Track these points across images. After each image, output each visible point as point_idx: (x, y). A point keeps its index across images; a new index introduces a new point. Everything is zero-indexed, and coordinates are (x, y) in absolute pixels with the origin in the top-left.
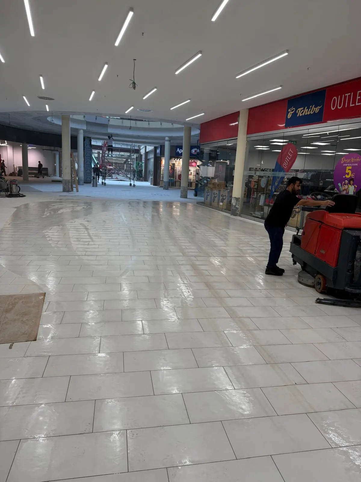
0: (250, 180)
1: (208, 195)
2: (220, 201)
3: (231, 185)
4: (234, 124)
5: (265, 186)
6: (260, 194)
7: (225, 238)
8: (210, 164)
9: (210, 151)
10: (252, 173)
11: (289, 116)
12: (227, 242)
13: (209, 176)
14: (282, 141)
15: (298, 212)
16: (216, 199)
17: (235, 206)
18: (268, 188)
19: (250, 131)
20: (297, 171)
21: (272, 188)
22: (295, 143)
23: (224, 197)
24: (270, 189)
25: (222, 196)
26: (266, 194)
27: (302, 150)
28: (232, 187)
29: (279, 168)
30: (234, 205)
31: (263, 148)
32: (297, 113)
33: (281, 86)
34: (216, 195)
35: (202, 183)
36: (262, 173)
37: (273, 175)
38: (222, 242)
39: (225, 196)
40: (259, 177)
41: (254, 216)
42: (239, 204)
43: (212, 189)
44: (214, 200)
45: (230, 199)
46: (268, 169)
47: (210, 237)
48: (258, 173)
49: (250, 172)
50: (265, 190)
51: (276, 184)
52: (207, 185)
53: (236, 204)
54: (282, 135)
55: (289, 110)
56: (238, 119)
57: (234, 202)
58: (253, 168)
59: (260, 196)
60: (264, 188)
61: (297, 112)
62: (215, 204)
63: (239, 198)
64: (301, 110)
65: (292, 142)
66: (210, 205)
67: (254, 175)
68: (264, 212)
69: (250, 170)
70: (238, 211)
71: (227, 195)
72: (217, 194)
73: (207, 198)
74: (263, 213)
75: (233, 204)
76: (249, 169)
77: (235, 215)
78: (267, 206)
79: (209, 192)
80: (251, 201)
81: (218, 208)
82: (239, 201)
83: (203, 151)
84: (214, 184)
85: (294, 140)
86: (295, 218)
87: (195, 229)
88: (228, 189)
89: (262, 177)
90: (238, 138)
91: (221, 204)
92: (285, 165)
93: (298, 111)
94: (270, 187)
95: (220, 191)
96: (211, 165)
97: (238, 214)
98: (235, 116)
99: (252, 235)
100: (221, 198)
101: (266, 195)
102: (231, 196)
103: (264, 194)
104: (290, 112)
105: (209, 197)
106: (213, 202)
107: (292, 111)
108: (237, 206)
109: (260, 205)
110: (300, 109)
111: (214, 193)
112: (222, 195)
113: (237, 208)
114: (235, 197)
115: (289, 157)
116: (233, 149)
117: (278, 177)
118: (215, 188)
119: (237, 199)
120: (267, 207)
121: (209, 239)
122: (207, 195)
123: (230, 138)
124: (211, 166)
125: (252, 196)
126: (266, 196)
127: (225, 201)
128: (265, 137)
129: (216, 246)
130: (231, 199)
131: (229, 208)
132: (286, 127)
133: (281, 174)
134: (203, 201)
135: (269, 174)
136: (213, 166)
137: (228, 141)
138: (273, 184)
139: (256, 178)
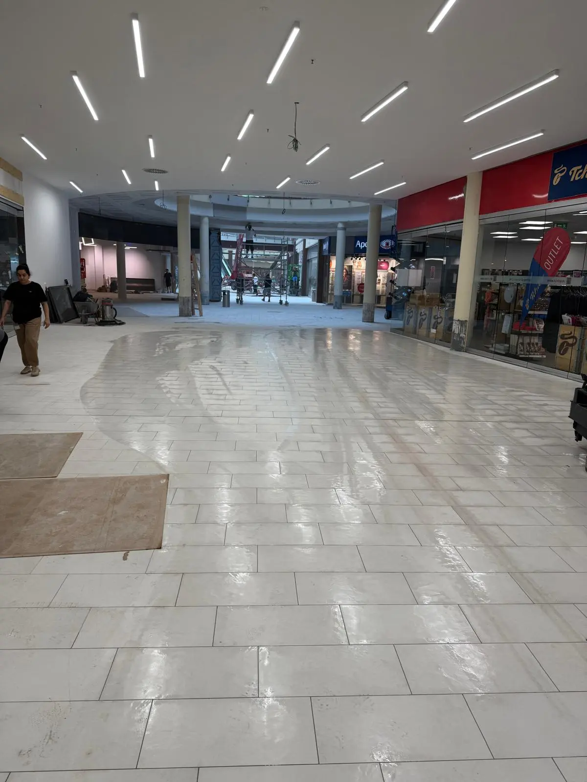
0: (483, 289)
1: (411, 317)
2: (431, 326)
3: (452, 300)
4: (457, 197)
5: (513, 301)
6: (503, 314)
7: (440, 387)
8: (413, 265)
9: (412, 243)
10: (488, 278)
11: (556, 181)
12: (447, 397)
13: (410, 285)
14: (543, 223)
15: (572, 345)
17: (459, 334)
18: (518, 304)
19: (484, 209)
20: (570, 273)
21: (524, 304)
22: (564, 226)
23: (439, 320)
24: (521, 305)
25: (434, 318)
26: (515, 313)
27: (576, 237)
28: (454, 303)
29: (537, 269)
30: (457, 333)
31: (508, 235)
32: (570, 175)
33: (542, 131)
34: (424, 317)
35: (399, 297)
36: (506, 279)
37: (526, 282)
38: (440, 397)
39: (441, 317)
40: (501, 284)
41: (491, 352)
42: (466, 330)
43: (417, 308)
44: (421, 325)
45: (450, 322)
46: (514, 271)
47: (418, 387)
48: (500, 279)
49: (483, 277)
50: (512, 306)
51: (533, 296)
52: (409, 301)
53: (461, 331)
54: (543, 213)
55: (556, 171)
56: (464, 188)
57: (456, 328)
58: (488, 270)
59: (503, 317)
60: (510, 304)
61: (570, 173)
62: (423, 332)
63: (466, 321)
64: (578, 170)
65: (560, 224)
66: (414, 334)
67: (493, 282)
68: (511, 344)
69: (483, 274)
70: (464, 343)
71: (443, 316)
72: (425, 314)
73: (409, 321)
74: (508, 345)
75: (454, 331)
76: (481, 273)
77: (459, 349)
78: (515, 333)
79: (412, 311)
80: (485, 326)
81: (427, 338)
82: (466, 326)
83: (401, 243)
84: (422, 298)
85: (563, 220)
86: (567, 356)
87: (390, 373)
88: (445, 306)
89: (507, 285)
90: (464, 220)
91: (433, 331)
92: (548, 264)
93: (573, 172)
94: (521, 303)
95: (431, 310)
96: (414, 267)
97: (463, 348)
98: (459, 184)
99: (492, 385)
100: (433, 321)
101: (514, 315)
102: (451, 319)
103: (509, 313)
104: (556, 174)
105: (412, 321)
106: (420, 328)
107: (561, 172)
108: (462, 335)
109: (503, 332)
110: (575, 169)
111: (421, 313)
112: (436, 316)
113: (461, 338)
114: (458, 320)
115: (556, 250)
116: (456, 240)
117: (536, 285)
118: (423, 304)
119: (462, 323)
120: (516, 337)
121: (417, 391)
122: (409, 316)
123: (450, 221)
124: (413, 269)
125: (486, 317)
126: (513, 317)
127: (441, 326)
128: (512, 218)
129: (429, 403)
130: (452, 323)
131: (447, 338)
132: (550, 200)
133: (540, 280)
134: (401, 327)
135: (516, 279)
136: (417, 268)
137: (447, 226)
138: (527, 296)
139: (495, 287)
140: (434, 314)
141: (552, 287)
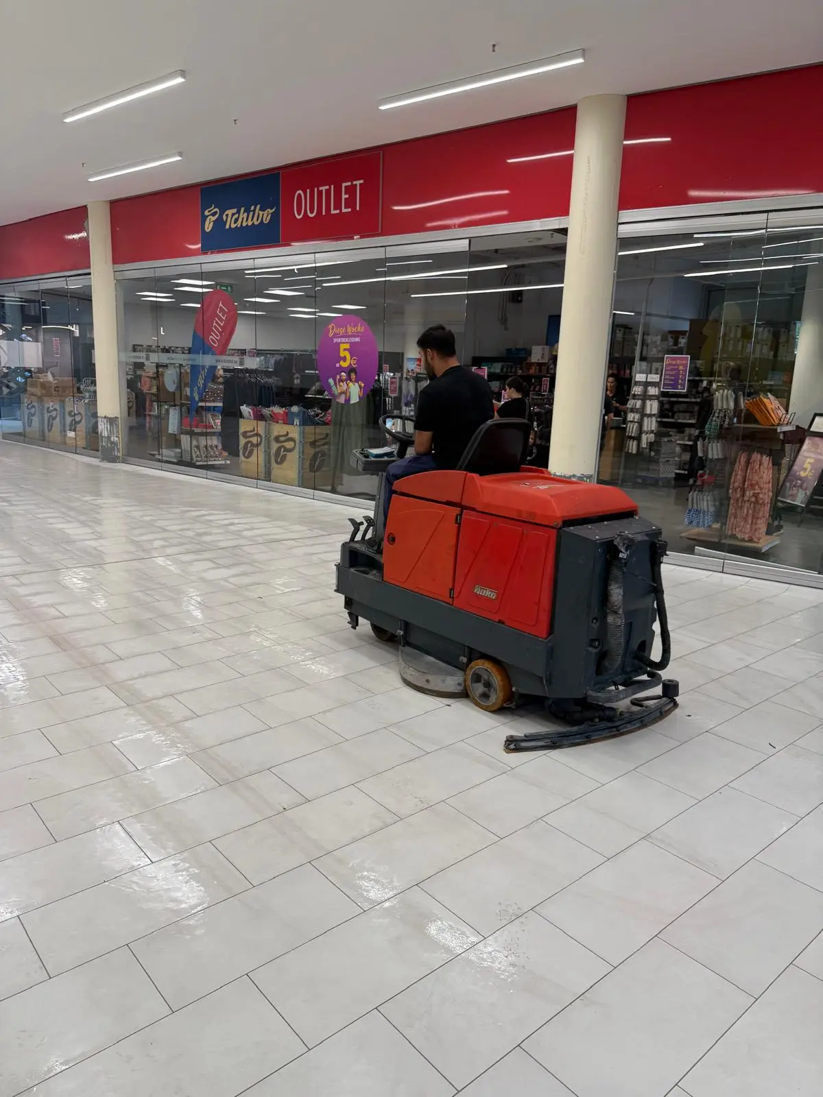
0: (139, 373)
1: (33, 415)
2: (68, 428)
3: (92, 388)
4: (76, 236)
5: (177, 387)
6: (166, 407)
7: (91, 518)
8: (28, 336)
9: (21, 302)
10: (141, 357)
11: (209, 226)
12: (99, 529)
13: (27, 365)
14: (199, 283)
15: (258, 445)
16: (57, 422)
17: (109, 438)
18: (184, 393)
19: (119, 257)
20: (243, 352)
21: (192, 392)
22: (229, 288)
23: (78, 418)
24: (189, 394)
25: (70, 414)
26: (182, 405)
27: (247, 305)
28: (95, 392)
29: (200, 345)
30: (106, 435)
31: (156, 297)
32: (225, 220)
33: (180, 154)
34: (54, 413)
35: (12, 384)
36: (164, 358)
37: (190, 363)
38: (88, 530)
39: (79, 413)
40: (158, 366)
41: (159, 461)
42: (118, 432)
43: (40, 399)
44: (50, 427)
45: (93, 421)
46: (177, 348)
47: (51, 521)
48: (155, 358)
49: (135, 354)
50: (178, 396)
51: (201, 382)
52: (26, 390)
53: (111, 432)
54: (197, 269)
55: (206, 213)
56: (86, 224)
57: (103, 428)
58: (142, 346)
59: (167, 411)
60: (174, 393)
61: (224, 217)
62: (55, 433)
63: (116, 418)
64: (233, 215)
65: (223, 286)
66: (43, 440)
67: (147, 363)
68: (183, 448)
69: (134, 350)
70: (118, 450)
71: (83, 412)
72: (55, 410)
73: (31, 420)
74: (179, 450)
75: (101, 434)
76: (131, 348)
77: (114, 460)
78: (186, 433)
79: (33, 406)
80: (147, 425)
81: (63, 446)
82: (117, 425)
83: (3, 300)
84: (44, 386)
85: (226, 281)
86: (253, 459)
87: (6, 504)
88: (84, 398)
89: (166, 366)
90: (92, 271)
91: (71, 434)
93: (227, 215)
94: (188, 391)
95: (63, 403)
96: (29, 338)
97: (118, 457)
98: (77, 217)
99: (162, 506)
100: (69, 419)
101: (181, 408)
102: (95, 415)
103: (175, 406)
104: (208, 216)
105: (36, 420)
106: (49, 431)
107: (214, 214)
108: (114, 439)
109: (170, 431)
110: (230, 212)
111: (49, 408)
112: (71, 411)
113: (112, 443)
114: (105, 417)
115: (221, 320)
116: (84, 299)
117: (203, 367)
118: (49, 395)
119: (112, 421)
120: (188, 437)
121: (49, 526)
122: (30, 413)
123: (71, 270)
124: (30, 341)
125: (147, 413)
126: (181, 410)
127: (82, 427)
128: (159, 273)
129: (70, 542)
130: (96, 423)
131: (93, 443)
132: (205, 250)
133: (207, 360)
134: (21, 430)
135: (179, 358)
136: (37, 340)
137: (68, 279)
138: (193, 384)
139: (150, 369)
140: (68, 409)
141: (225, 370)
